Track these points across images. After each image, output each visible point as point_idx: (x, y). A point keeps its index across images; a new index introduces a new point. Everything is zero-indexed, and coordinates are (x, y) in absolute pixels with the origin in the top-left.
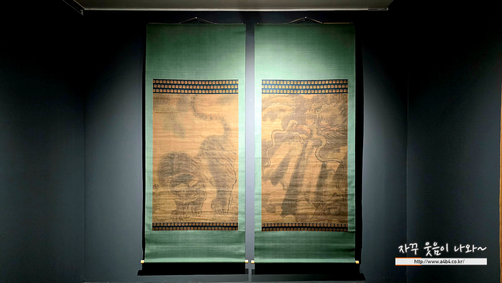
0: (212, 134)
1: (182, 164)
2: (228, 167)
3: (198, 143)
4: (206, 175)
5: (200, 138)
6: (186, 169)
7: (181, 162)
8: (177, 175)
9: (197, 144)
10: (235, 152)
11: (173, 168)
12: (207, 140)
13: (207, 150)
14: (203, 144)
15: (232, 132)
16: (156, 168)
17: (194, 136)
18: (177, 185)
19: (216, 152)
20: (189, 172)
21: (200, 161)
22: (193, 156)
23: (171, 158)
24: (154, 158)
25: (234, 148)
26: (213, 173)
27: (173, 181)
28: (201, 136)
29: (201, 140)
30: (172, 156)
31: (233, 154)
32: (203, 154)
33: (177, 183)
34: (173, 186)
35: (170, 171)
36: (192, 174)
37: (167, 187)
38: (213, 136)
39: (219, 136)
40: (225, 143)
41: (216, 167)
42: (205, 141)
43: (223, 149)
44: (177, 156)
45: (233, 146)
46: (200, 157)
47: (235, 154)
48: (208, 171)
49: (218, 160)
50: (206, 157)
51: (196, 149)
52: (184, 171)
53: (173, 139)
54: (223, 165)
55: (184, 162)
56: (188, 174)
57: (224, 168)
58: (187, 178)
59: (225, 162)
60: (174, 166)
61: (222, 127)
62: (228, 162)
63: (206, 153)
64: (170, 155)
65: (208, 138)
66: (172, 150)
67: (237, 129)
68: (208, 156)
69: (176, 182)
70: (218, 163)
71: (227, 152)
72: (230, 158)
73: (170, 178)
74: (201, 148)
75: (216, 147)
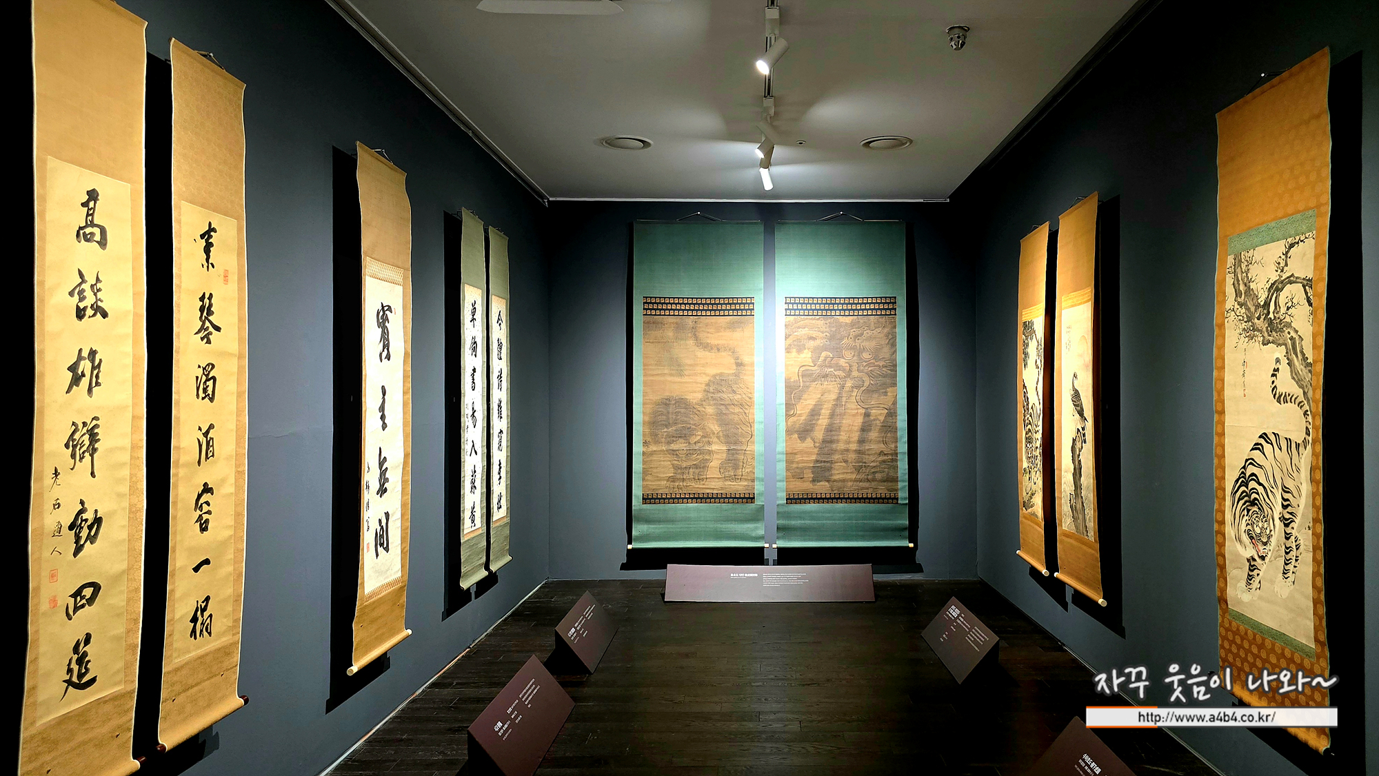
0: (719, 372)
1: (680, 412)
2: (741, 416)
3: (701, 383)
4: (712, 427)
5: (704, 376)
6: (685, 419)
7: (679, 410)
8: (674, 428)
9: (699, 385)
10: (750, 395)
11: (669, 419)
12: (712, 379)
13: (713, 393)
14: (708, 385)
15: (746, 368)
16: (647, 419)
17: (695, 374)
18: (673, 441)
19: (725, 396)
20: (690, 424)
21: (704, 408)
22: (694, 401)
23: (666, 404)
24: (644, 404)
25: (748, 390)
26: (720, 425)
27: (669, 436)
28: (705, 374)
29: (706, 379)
30: (668, 402)
31: (748, 399)
32: (708, 399)
33: (674, 439)
34: (669, 443)
35: (664, 423)
36: (694, 427)
37: (660, 444)
38: (721, 374)
39: (729, 375)
40: (736, 384)
41: (725, 416)
42: (710, 380)
43: (734, 392)
44: (673, 402)
45: (748, 388)
46: (704, 403)
47: (750, 398)
48: (715, 422)
49: (728, 407)
50: (712, 402)
51: (699, 392)
52: (683, 422)
53: (669, 378)
54: (734, 413)
55: (683, 410)
56: (689, 426)
57: (736, 418)
58: (686, 432)
59: (737, 410)
60: (670, 416)
61: (733, 361)
62: (741, 410)
63: (712, 397)
64: (665, 401)
65: (714, 376)
66: (667, 394)
67: (752, 364)
68: (714, 402)
69: (673, 437)
70: (727, 412)
71: (740, 397)
72: (744, 404)
73: (665, 432)
74: (705, 391)
75: (724, 390)
